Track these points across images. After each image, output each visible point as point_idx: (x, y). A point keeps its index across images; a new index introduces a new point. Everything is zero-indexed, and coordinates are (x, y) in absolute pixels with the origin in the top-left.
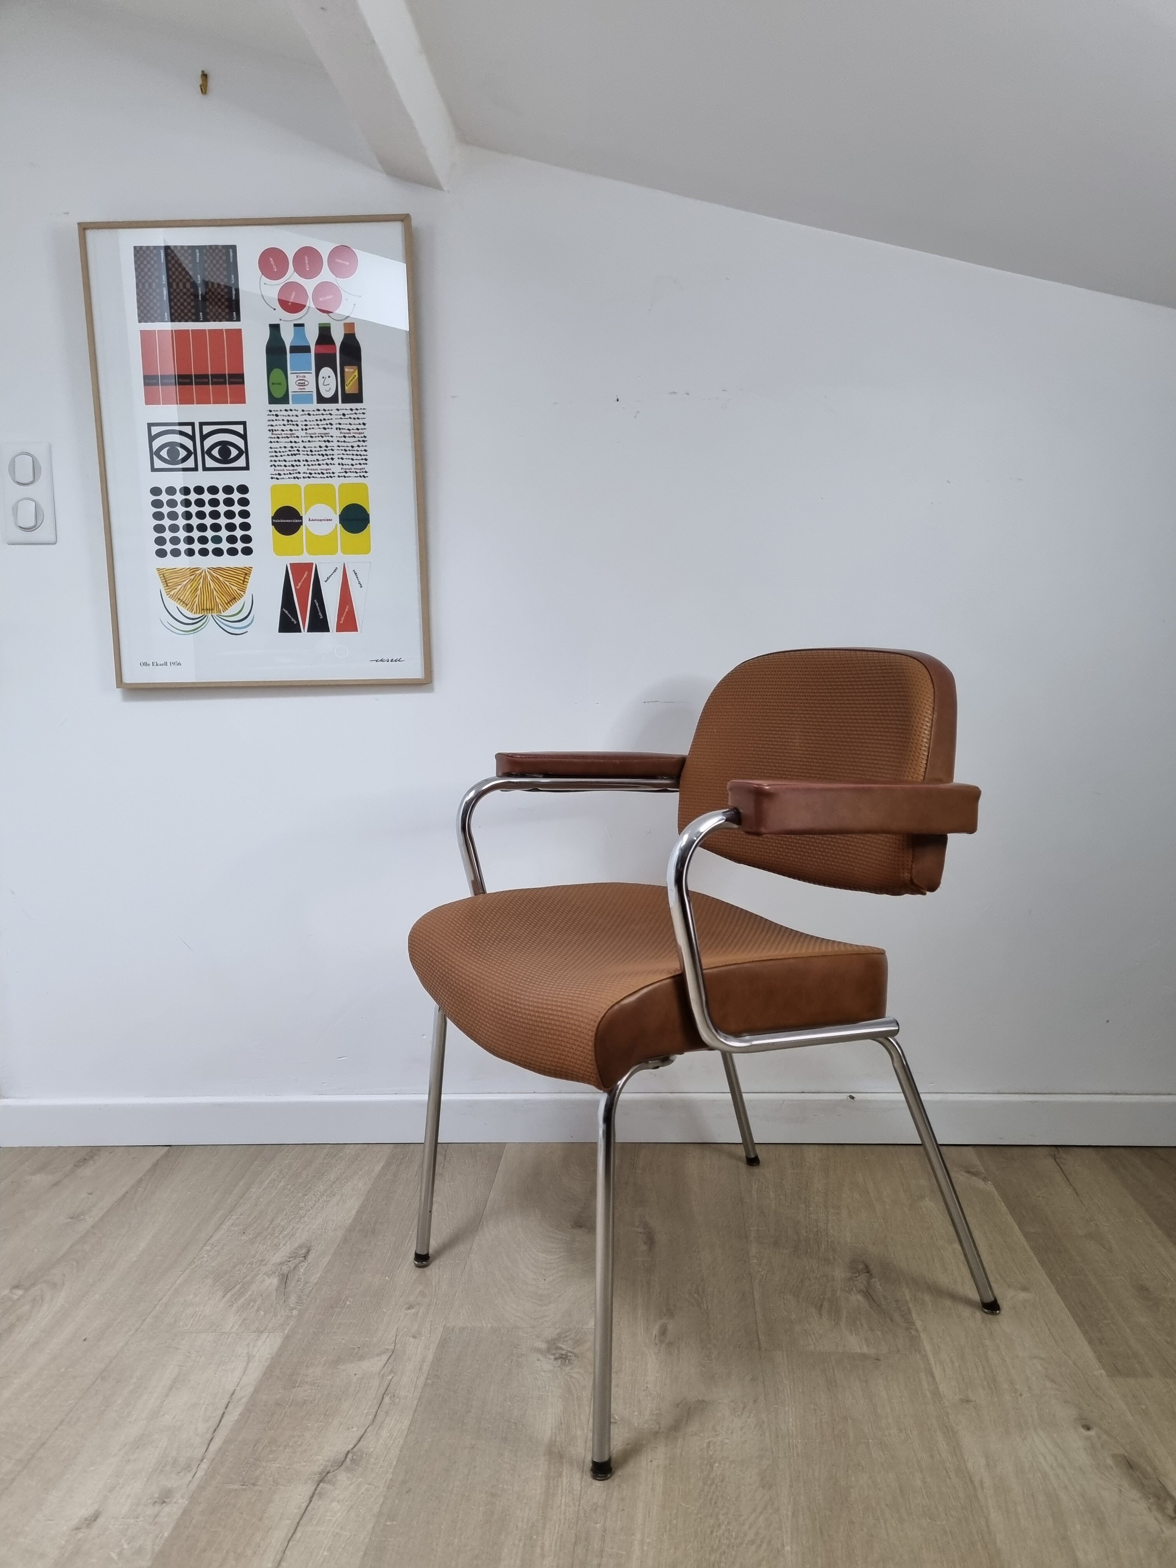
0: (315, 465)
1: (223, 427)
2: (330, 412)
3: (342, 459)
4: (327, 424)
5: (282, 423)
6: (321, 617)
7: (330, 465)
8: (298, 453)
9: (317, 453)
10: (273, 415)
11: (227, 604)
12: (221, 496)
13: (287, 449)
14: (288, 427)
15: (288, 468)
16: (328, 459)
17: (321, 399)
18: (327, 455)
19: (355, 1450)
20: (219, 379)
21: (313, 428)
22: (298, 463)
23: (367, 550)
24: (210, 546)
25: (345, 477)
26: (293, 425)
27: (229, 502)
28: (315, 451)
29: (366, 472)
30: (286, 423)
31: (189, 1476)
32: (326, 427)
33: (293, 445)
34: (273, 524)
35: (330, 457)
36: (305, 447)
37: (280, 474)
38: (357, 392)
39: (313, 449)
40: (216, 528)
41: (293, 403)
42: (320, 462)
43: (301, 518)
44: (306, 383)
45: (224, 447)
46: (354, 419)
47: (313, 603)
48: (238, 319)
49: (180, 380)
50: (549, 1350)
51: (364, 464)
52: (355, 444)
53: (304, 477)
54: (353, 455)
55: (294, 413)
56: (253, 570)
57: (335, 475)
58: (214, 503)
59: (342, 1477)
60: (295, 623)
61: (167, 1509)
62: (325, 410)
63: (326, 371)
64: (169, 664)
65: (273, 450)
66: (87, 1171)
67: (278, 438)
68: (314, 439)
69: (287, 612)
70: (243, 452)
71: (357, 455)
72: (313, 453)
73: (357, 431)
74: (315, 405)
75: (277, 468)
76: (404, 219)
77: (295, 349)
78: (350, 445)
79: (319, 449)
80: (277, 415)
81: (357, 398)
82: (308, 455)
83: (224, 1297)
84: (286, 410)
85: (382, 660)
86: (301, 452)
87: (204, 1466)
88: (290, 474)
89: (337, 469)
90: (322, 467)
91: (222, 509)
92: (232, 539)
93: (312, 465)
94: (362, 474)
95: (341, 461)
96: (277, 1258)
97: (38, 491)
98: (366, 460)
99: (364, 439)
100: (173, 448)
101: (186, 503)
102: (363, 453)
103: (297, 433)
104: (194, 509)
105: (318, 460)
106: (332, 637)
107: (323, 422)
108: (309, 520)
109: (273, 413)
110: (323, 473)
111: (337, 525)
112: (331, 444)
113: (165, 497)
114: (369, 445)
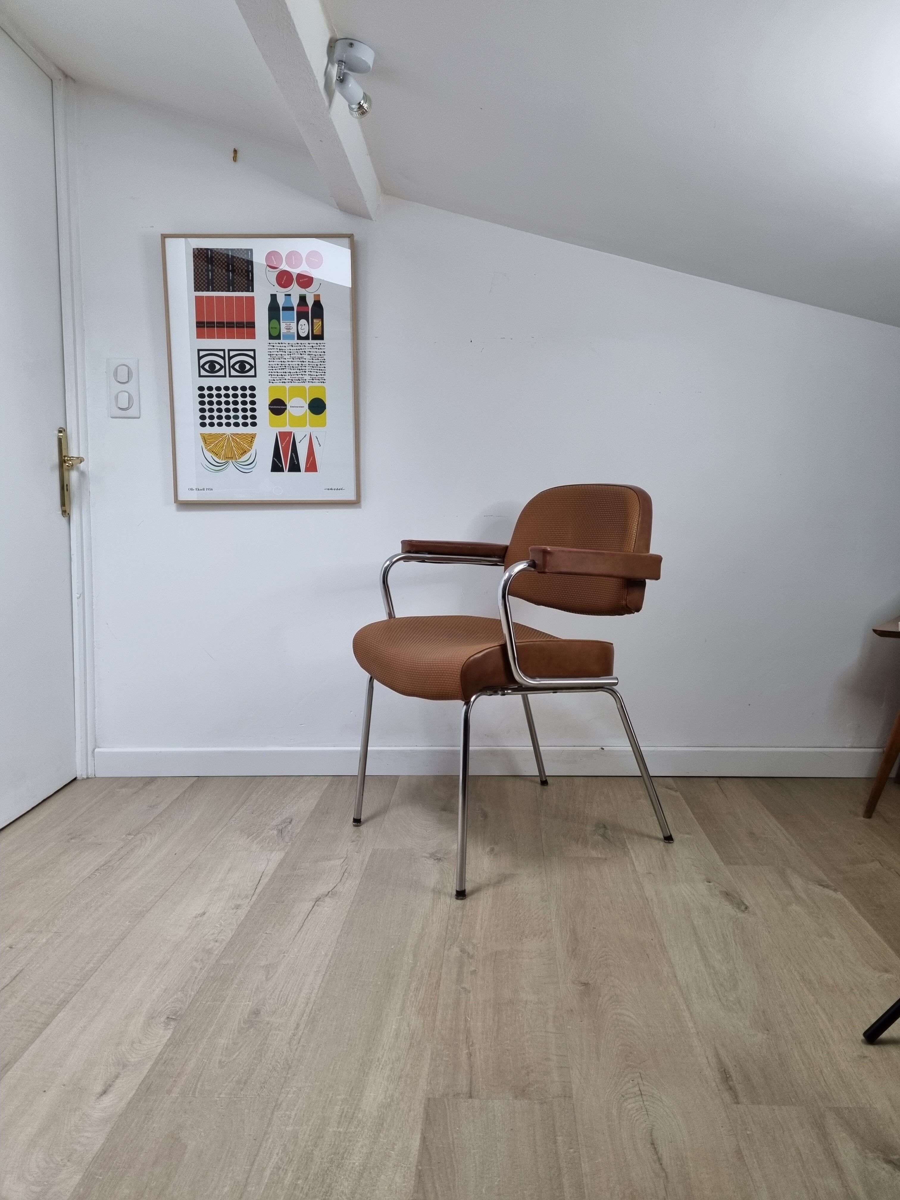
0: (295, 375)
1: (242, 352)
2: (305, 345)
3: (311, 372)
4: (303, 352)
5: (276, 350)
6: (296, 464)
7: (303, 375)
8: (285, 368)
9: (296, 368)
10: (271, 346)
11: (241, 455)
12: (239, 392)
13: (279, 366)
14: (280, 353)
15: (279, 376)
16: (303, 372)
17: (299, 338)
18: (302, 369)
19: (332, 891)
20: (240, 325)
21: (294, 354)
22: (285, 374)
23: (324, 425)
24: (232, 421)
25: (312, 382)
26: (283, 352)
27: (244, 396)
28: (295, 367)
29: (325, 380)
30: (278, 350)
31: (248, 900)
32: (302, 353)
33: (283, 363)
34: (270, 409)
35: (304, 371)
36: (289, 365)
37: (274, 380)
38: (321, 334)
39: (294, 366)
40: (236, 410)
41: (283, 339)
42: (298, 374)
43: (286, 405)
44: (291, 328)
45: (242, 364)
46: (319, 349)
47: (291, 456)
48: (253, 291)
49: (217, 325)
50: (431, 857)
51: (323, 375)
52: (319, 364)
53: (288, 382)
54: (317, 370)
55: (284, 345)
56: (257, 435)
57: (306, 381)
58: (236, 396)
59: (327, 899)
60: (281, 466)
61: (239, 911)
62: (301, 344)
63: (303, 322)
64: (205, 489)
65: (271, 366)
66: (153, 787)
67: (274, 359)
68: (295, 360)
69: (276, 460)
70: (253, 367)
71: (320, 370)
72: (294, 368)
73: (320, 356)
74: (296, 341)
75: (273, 376)
76: (350, 237)
77: (285, 309)
78: (315, 364)
79: (298, 366)
80: (273, 346)
81: (321, 337)
82: (291, 369)
83: (248, 838)
84: (279, 343)
85: (331, 489)
86: (287, 368)
87: (255, 897)
88: (280, 380)
89: (307, 377)
90: (299, 376)
91: (240, 399)
92: (245, 417)
93: (293, 375)
94: (322, 381)
96: (274, 823)
97: (131, 387)
98: (325, 373)
99: (324, 361)
100: (212, 364)
101: (219, 396)
102: (323, 369)
103: (285, 357)
104: (223, 399)
105: (297, 372)
106: (302, 475)
107: (300, 350)
108: (291, 407)
109: (271, 344)
110: (299, 380)
111: (307, 410)
112: (305, 363)
113: (206, 392)
114: (327, 364)
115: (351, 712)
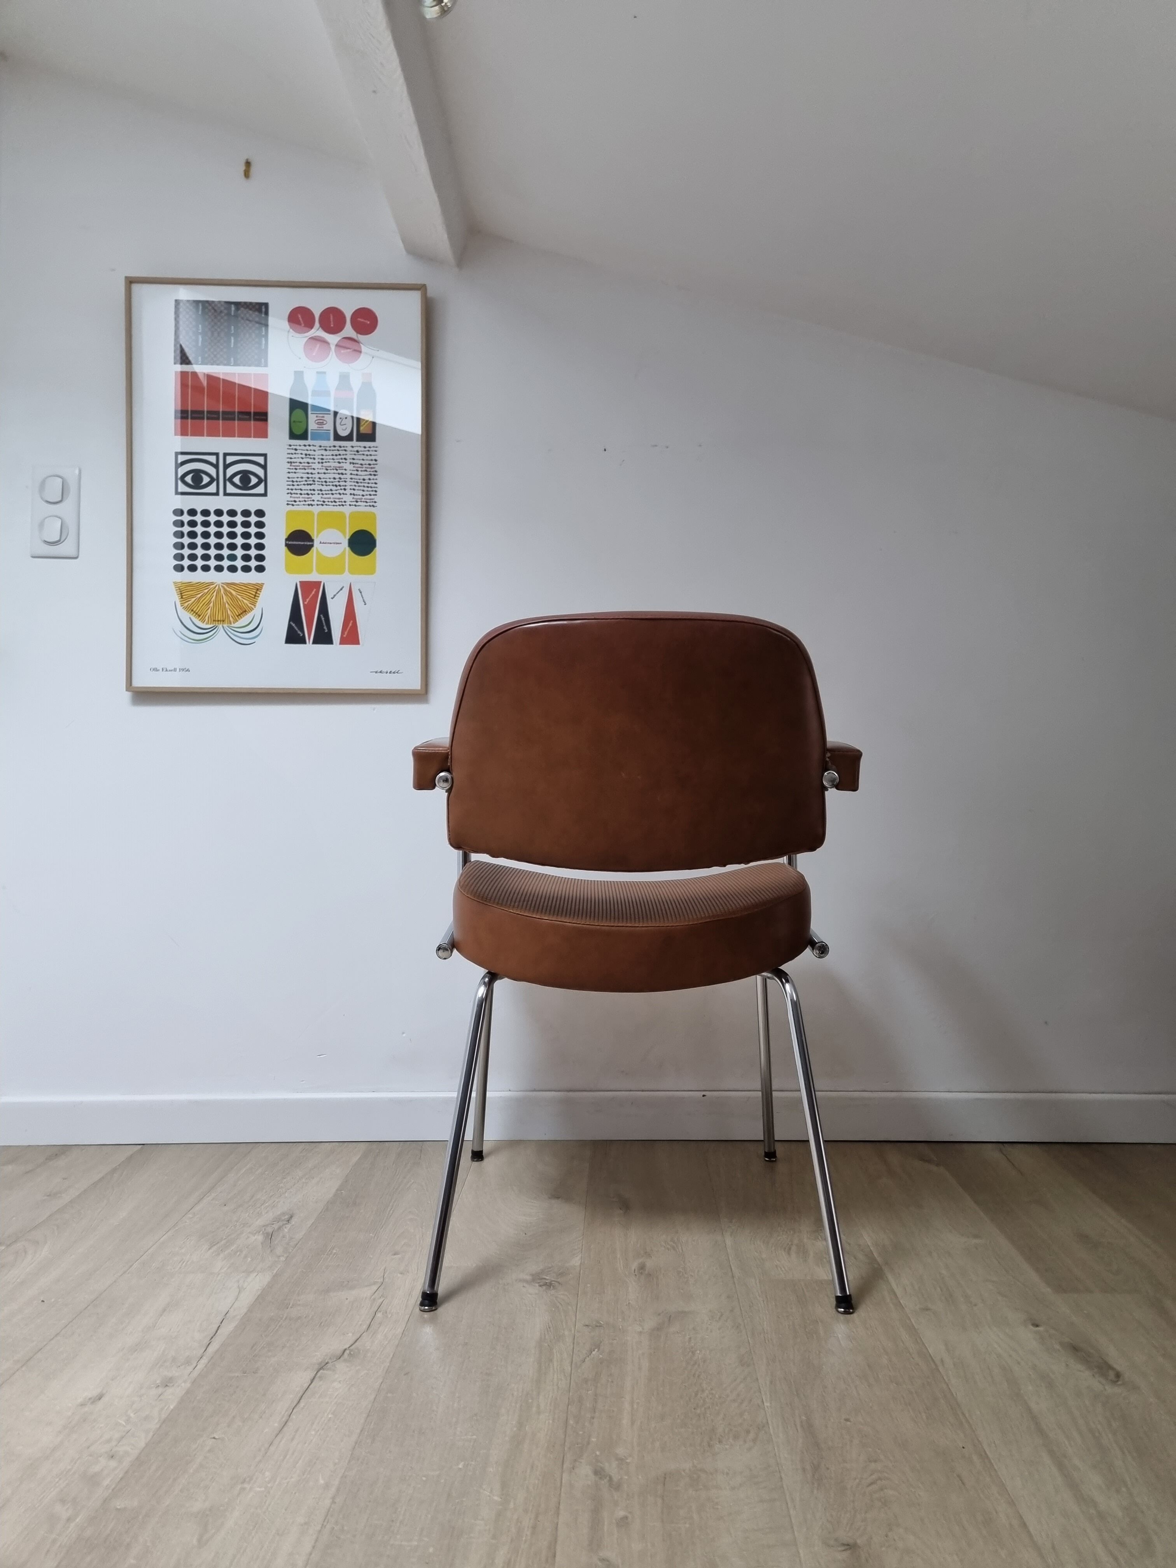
0: (329, 494)
1: (245, 458)
3: (354, 489)
4: (342, 459)
5: (300, 456)
6: (326, 631)
7: (342, 495)
8: (314, 483)
9: (331, 484)
10: (292, 449)
11: (238, 617)
12: (239, 519)
13: (304, 479)
14: (306, 460)
15: (303, 496)
17: (337, 437)
18: (340, 486)
19: (351, 1348)
20: (245, 415)
21: (329, 462)
22: (313, 492)
23: (372, 571)
24: (226, 563)
25: (355, 505)
26: (311, 458)
27: (246, 524)
28: (330, 482)
29: (375, 502)
30: (304, 456)
31: (190, 1369)
32: (341, 461)
33: (310, 476)
34: (287, 545)
35: (342, 488)
36: (320, 478)
37: (295, 501)
38: (371, 431)
39: (328, 480)
40: (232, 547)
41: (312, 439)
42: (333, 492)
43: (312, 541)
44: (325, 422)
45: (245, 476)
46: (367, 455)
47: (319, 618)
48: (266, 365)
49: (208, 415)
50: (533, 1280)
51: (374, 495)
52: (367, 477)
53: (317, 505)
54: (364, 486)
55: (312, 448)
56: (264, 586)
57: (346, 503)
58: (232, 524)
59: (341, 1366)
60: (301, 635)
61: (170, 1390)
63: (344, 413)
64: (178, 670)
65: (291, 479)
66: (60, 1163)
67: (296, 469)
68: (329, 471)
69: (294, 625)
70: (261, 481)
71: (368, 487)
72: (328, 484)
73: (369, 466)
74: (332, 442)
75: (293, 495)
76: (421, 288)
78: (362, 477)
79: (333, 480)
80: (296, 450)
81: (370, 437)
82: (322, 485)
83: (209, 1249)
84: (305, 446)
85: (381, 672)
86: (316, 483)
87: (204, 1361)
88: (305, 501)
89: (348, 498)
90: (335, 496)
91: (239, 530)
92: (246, 558)
93: (326, 494)
94: (371, 504)
95: (352, 492)
96: (260, 1222)
97: (66, 509)
98: (376, 491)
99: (375, 473)
100: (197, 475)
101: (206, 524)
102: (373, 485)
103: (314, 466)
104: (212, 529)
105: (331, 490)
106: (335, 650)
107: (339, 457)
108: (321, 543)
109: (292, 447)
110: (335, 502)
111: (345, 548)
112: (344, 476)
113: (186, 518)
114: (380, 479)
115: (403, 1033)
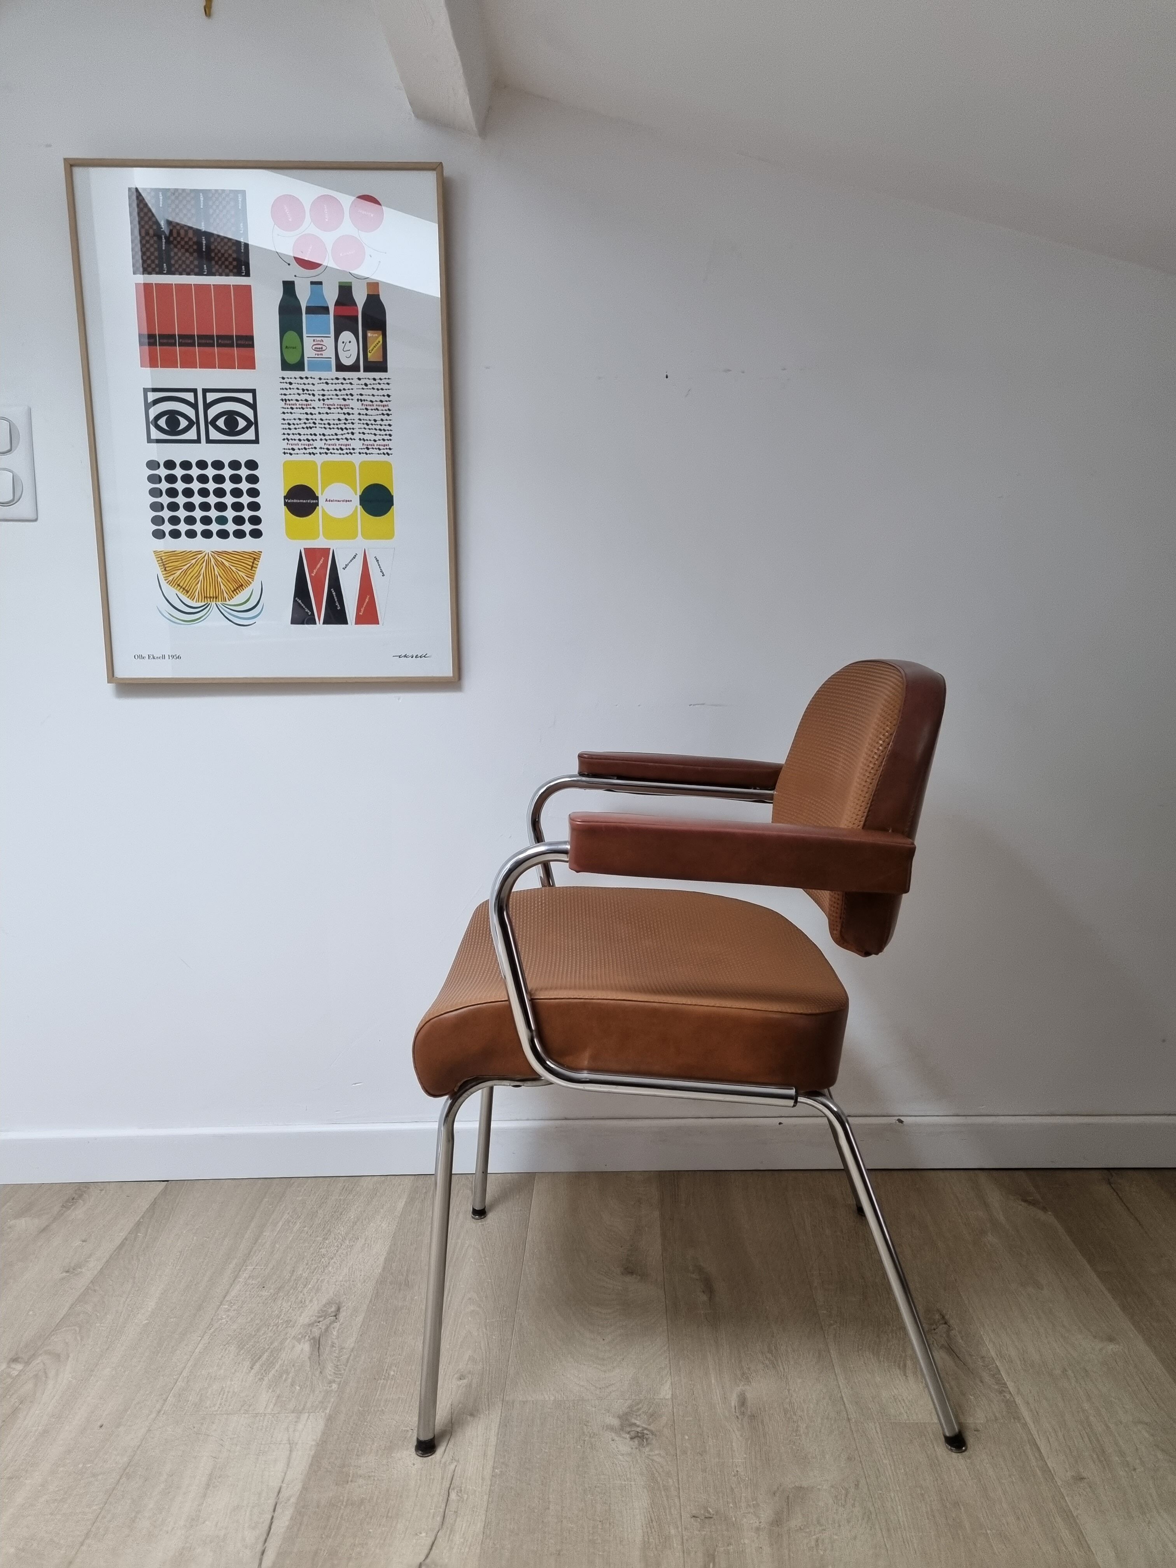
0: (333, 439)
1: (230, 394)
2: (351, 381)
3: (364, 433)
4: (347, 395)
5: (297, 391)
6: (339, 608)
7: (350, 440)
8: (314, 426)
9: (336, 426)
10: (286, 383)
11: (233, 592)
12: (227, 472)
13: (302, 422)
14: (303, 397)
15: (303, 442)
16: (348, 433)
17: (341, 367)
18: (346, 429)
19: (428, 1561)
20: (225, 341)
21: (331, 399)
22: (314, 437)
23: (390, 535)
24: (214, 527)
25: (366, 454)
26: (309, 394)
27: (236, 479)
28: (334, 424)
29: (390, 449)
30: (300, 392)
32: (346, 397)
33: (309, 417)
34: (286, 504)
35: (350, 431)
36: (322, 420)
37: (293, 449)
38: (381, 360)
39: (332, 422)
40: (221, 507)
41: (309, 370)
42: (339, 437)
43: (317, 498)
44: (324, 348)
45: (231, 417)
46: (378, 389)
47: (329, 593)
48: (248, 274)
49: (180, 340)
51: (388, 440)
52: (378, 418)
53: (320, 453)
54: (376, 429)
55: (310, 381)
56: (262, 554)
57: (355, 451)
58: (219, 479)
60: (310, 614)
62: (344, 379)
63: (347, 336)
64: (167, 657)
65: (286, 422)
66: (78, 1213)
67: (292, 408)
68: (332, 411)
69: (300, 602)
70: (252, 423)
71: (380, 430)
72: (332, 426)
73: (380, 403)
74: (334, 373)
75: (291, 442)
76: (436, 167)
77: (311, 310)
78: (372, 418)
79: (338, 422)
80: (291, 383)
81: (381, 366)
82: (325, 428)
83: (252, 1368)
84: (301, 378)
85: (405, 656)
86: (317, 425)
88: (305, 449)
89: (357, 444)
90: (341, 442)
91: (228, 486)
92: (239, 520)
93: (330, 440)
94: (385, 451)
95: (362, 436)
96: (305, 1318)
97: (17, 460)
98: (390, 435)
99: (388, 412)
100: (173, 417)
101: (187, 479)
102: (387, 428)
103: (313, 404)
104: (196, 486)
105: (336, 434)
106: (351, 631)
107: (343, 392)
108: (326, 500)
109: (286, 380)
110: (342, 449)
111: (357, 506)
112: (351, 417)
113: (163, 472)
114: (394, 419)
